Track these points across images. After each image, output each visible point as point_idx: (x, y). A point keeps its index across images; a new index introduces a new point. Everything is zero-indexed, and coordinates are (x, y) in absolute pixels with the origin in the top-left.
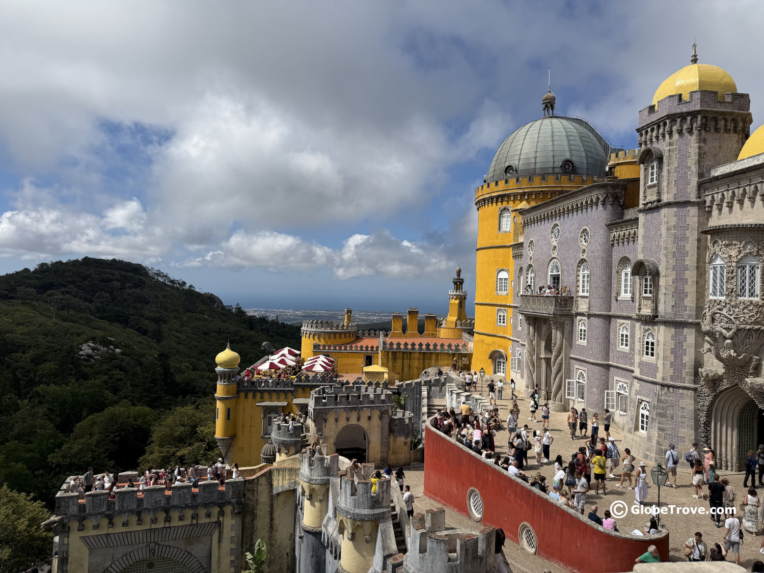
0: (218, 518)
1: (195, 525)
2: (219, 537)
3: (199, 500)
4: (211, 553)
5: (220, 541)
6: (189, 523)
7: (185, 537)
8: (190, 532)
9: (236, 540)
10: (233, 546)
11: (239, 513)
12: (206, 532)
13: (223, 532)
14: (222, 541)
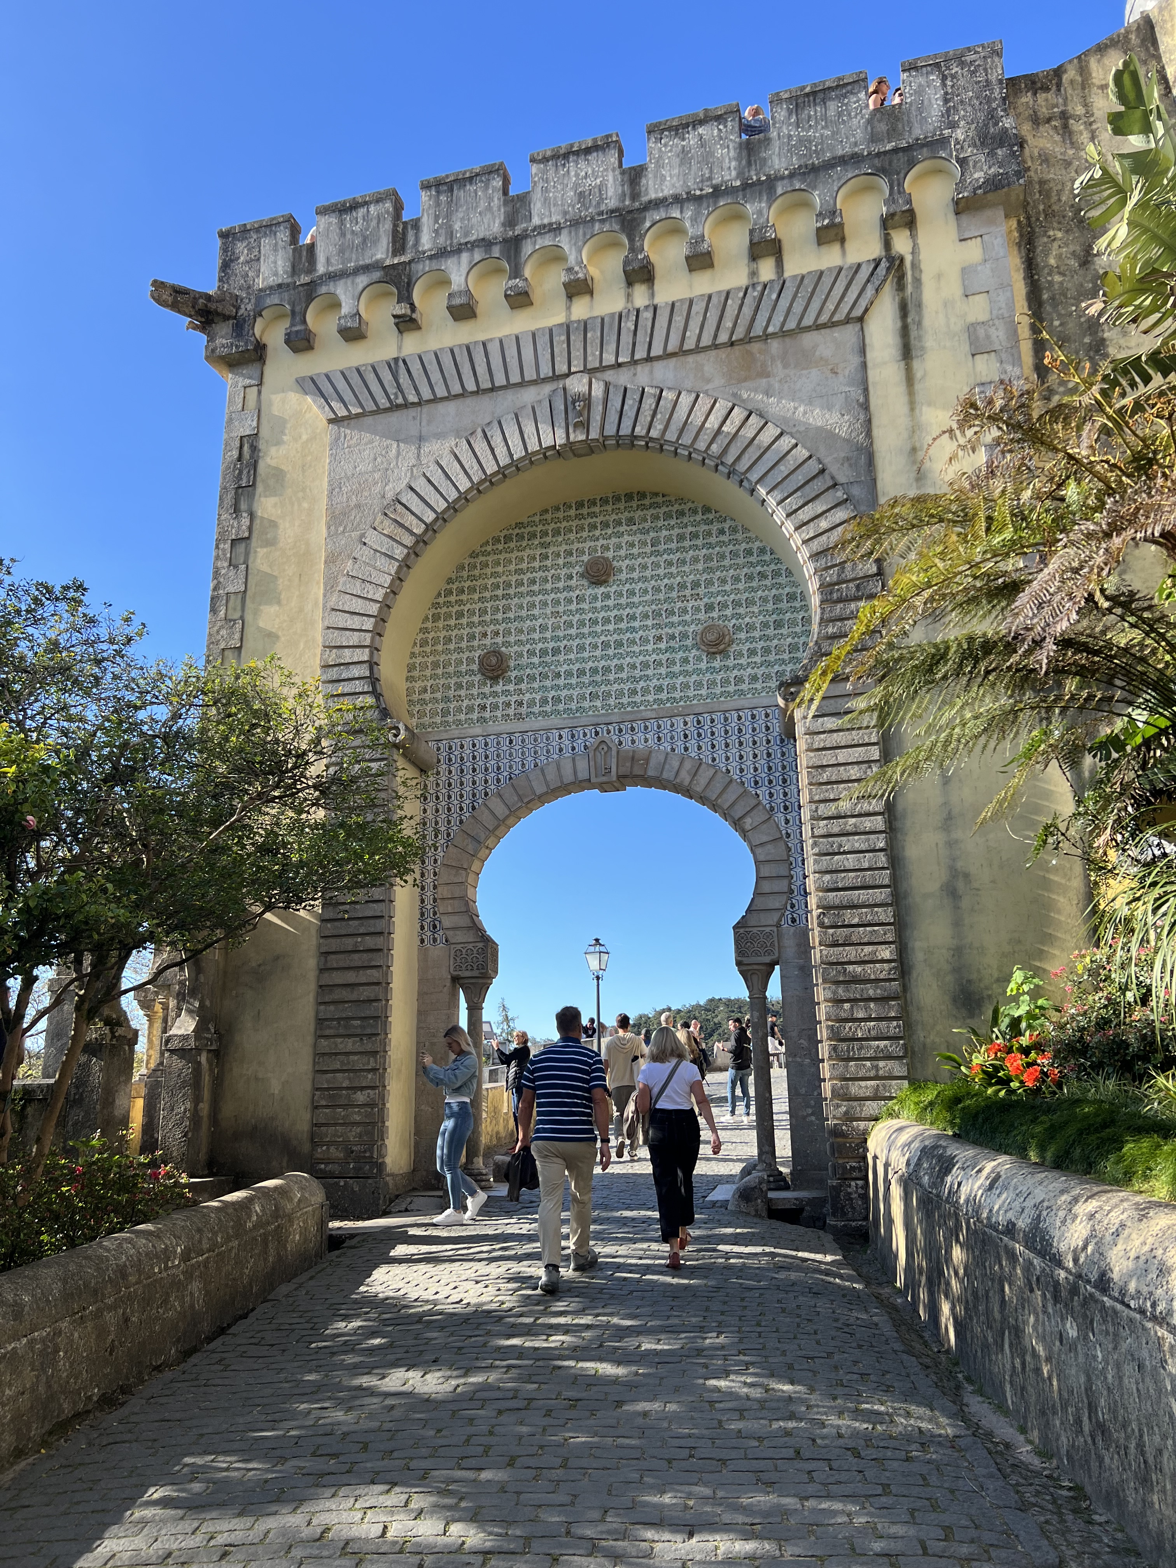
0: (887, 244)
1: (767, 283)
2: (905, 332)
3: (777, 159)
4: (865, 408)
5: (907, 350)
6: (739, 280)
10: (989, 367)
11: (992, 187)
12: (830, 306)
13: (919, 305)
14: (923, 348)
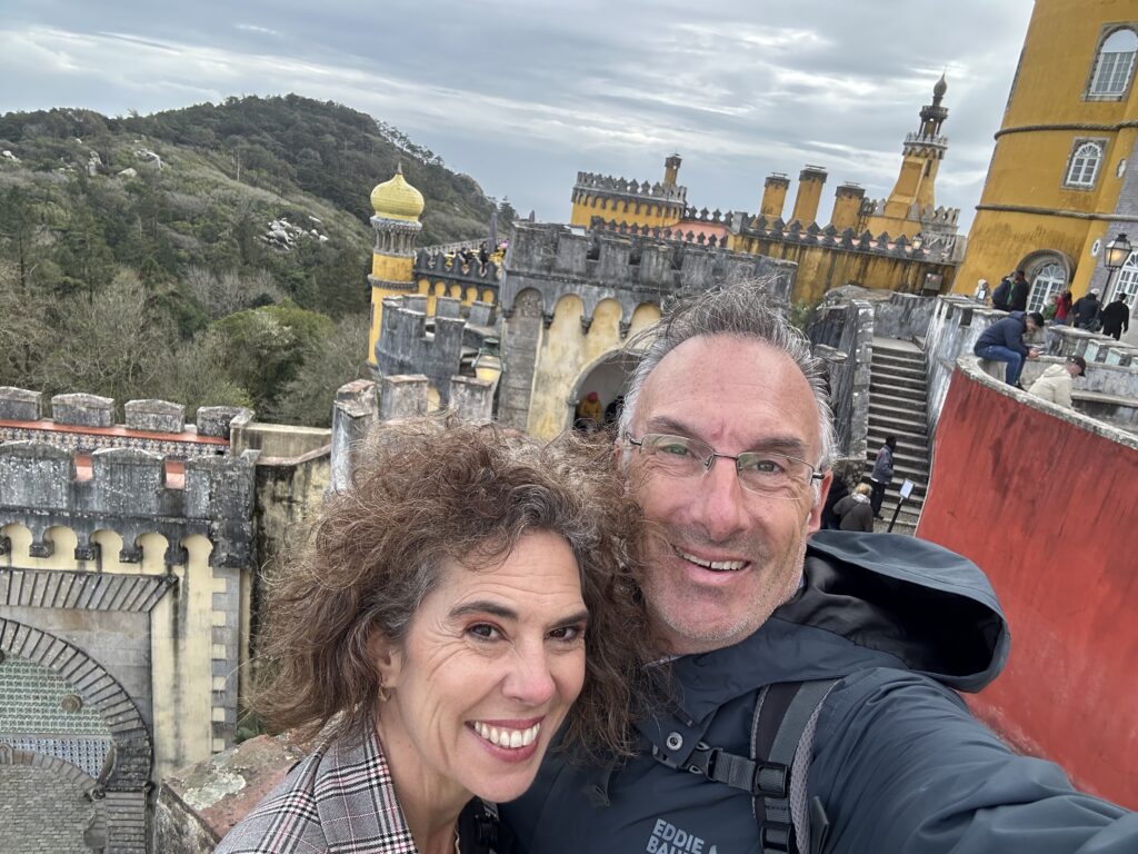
0: (169, 568)
1: (90, 576)
2: (175, 622)
3: (96, 504)
4: (149, 660)
5: (176, 633)
6: (73, 565)
7: (59, 604)
8: (76, 592)
9: (229, 636)
10: (221, 652)
11: (231, 564)
12: (130, 602)
13: (185, 609)
14: (185, 634)
